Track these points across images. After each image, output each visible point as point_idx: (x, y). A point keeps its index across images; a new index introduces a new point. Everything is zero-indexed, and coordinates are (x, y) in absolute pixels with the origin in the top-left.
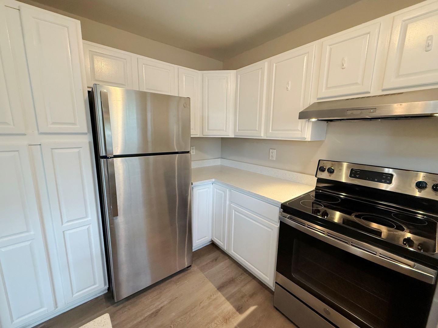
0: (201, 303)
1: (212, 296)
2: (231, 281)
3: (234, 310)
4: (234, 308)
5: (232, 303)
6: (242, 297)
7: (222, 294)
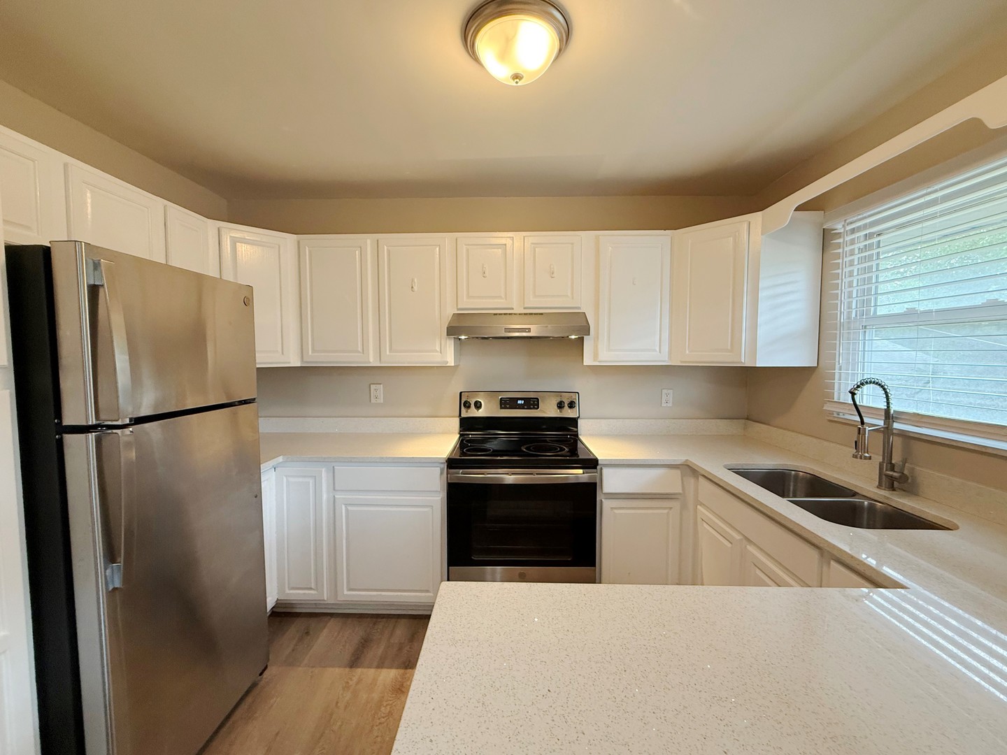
0: (337, 703)
1: (350, 682)
2: (365, 644)
3: (402, 671)
4: (399, 670)
5: (391, 667)
6: (400, 649)
7: (363, 667)
